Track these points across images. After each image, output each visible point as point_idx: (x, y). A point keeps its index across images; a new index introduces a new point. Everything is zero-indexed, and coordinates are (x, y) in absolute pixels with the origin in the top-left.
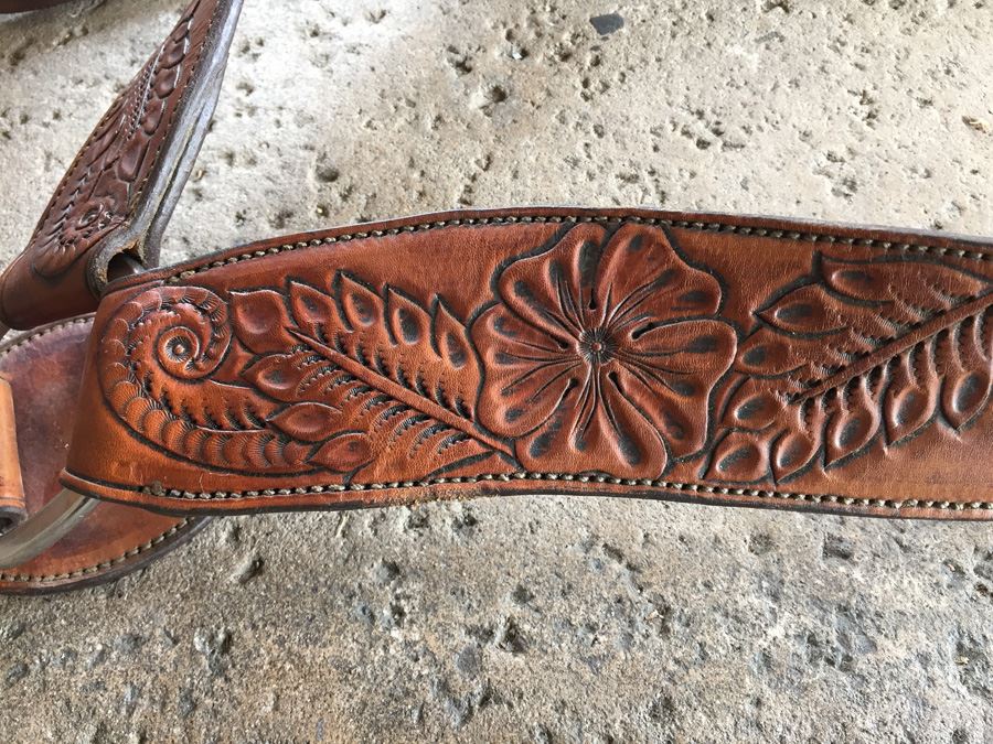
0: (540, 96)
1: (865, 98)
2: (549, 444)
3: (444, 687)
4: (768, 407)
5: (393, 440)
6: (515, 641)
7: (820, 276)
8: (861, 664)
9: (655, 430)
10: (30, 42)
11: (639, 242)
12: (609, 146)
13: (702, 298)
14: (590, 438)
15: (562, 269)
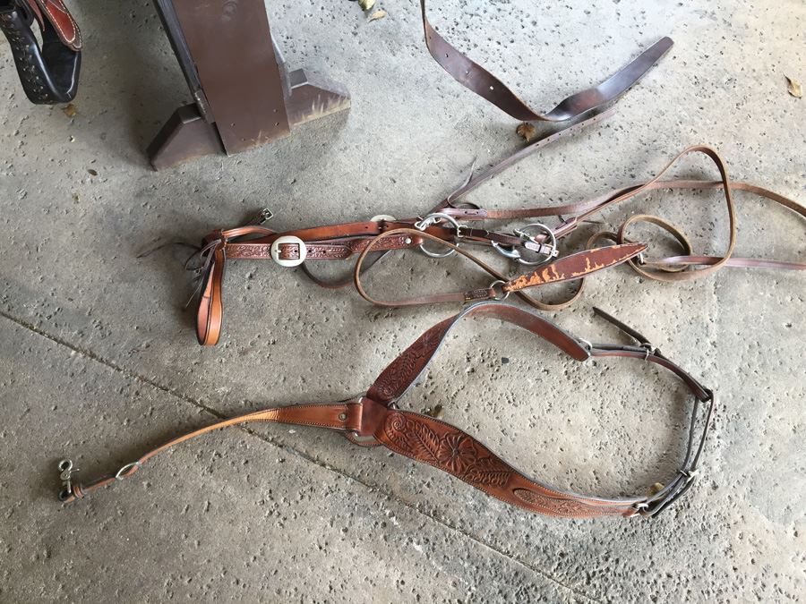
0: (481, 375)
1: (550, 406)
2: (444, 463)
3: (415, 488)
4: (476, 472)
5: (422, 452)
6: (428, 485)
7: (489, 458)
8: (481, 514)
9: (459, 468)
10: (379, 314)
11: (469, 440)
12: (490, 394)
13: (473, 453)
14: (450, 464)
15: (456, 439)
